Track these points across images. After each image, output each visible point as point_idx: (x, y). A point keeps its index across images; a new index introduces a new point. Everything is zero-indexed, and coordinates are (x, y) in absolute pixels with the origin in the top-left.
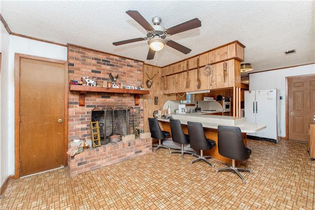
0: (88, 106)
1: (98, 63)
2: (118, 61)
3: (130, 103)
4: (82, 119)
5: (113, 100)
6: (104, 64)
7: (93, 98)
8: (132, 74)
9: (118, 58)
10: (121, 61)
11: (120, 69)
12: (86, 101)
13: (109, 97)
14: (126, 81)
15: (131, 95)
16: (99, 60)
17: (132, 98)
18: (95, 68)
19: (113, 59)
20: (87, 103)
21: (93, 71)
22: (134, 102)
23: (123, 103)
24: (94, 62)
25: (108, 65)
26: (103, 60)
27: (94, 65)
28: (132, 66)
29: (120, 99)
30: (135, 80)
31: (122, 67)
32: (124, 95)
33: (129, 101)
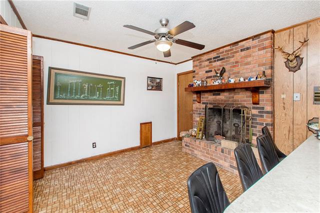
0: (203, 103)
1: (210, 62)
2: (229, 51)
3: (245, 101)
4: (199, 114)
5: (223, 97)
6: (215, 61)
7: (206, 95)
8: (249, 59)
9: (228, 48)
10: (232, 50)
11: (232, 60)
12: (202, 99)
13: (219, 94)
14: (238, 73)
15: (247, 89)
16: (211, 59)
17: (249, 94)
18: (207, 69)
19: (223, 52)
20: (202, 100)
21: (207, 72)
22: (251, 99)
23: (235, 101)
24: (207, 63)
25: (218, 60)
26: (214, 58)
27: (207, 66)
28: (248, 49)
29: (232, 95)
30: (254, 67)
31: (233, 56)
32: (236, 91)
33: (244, 99)
